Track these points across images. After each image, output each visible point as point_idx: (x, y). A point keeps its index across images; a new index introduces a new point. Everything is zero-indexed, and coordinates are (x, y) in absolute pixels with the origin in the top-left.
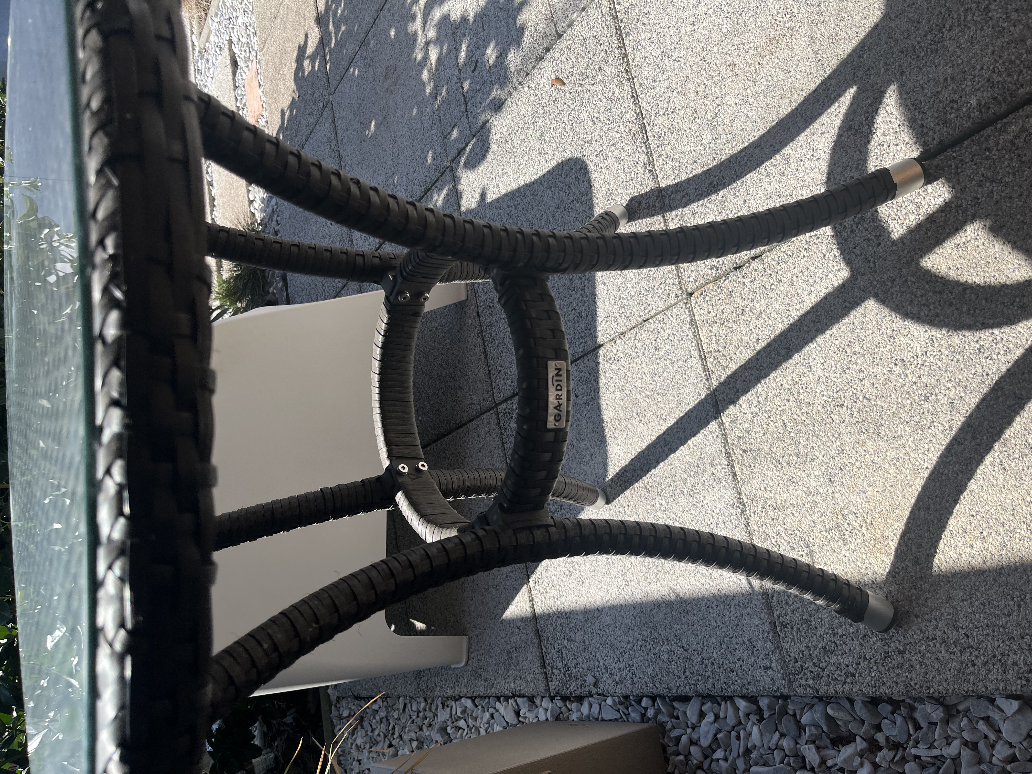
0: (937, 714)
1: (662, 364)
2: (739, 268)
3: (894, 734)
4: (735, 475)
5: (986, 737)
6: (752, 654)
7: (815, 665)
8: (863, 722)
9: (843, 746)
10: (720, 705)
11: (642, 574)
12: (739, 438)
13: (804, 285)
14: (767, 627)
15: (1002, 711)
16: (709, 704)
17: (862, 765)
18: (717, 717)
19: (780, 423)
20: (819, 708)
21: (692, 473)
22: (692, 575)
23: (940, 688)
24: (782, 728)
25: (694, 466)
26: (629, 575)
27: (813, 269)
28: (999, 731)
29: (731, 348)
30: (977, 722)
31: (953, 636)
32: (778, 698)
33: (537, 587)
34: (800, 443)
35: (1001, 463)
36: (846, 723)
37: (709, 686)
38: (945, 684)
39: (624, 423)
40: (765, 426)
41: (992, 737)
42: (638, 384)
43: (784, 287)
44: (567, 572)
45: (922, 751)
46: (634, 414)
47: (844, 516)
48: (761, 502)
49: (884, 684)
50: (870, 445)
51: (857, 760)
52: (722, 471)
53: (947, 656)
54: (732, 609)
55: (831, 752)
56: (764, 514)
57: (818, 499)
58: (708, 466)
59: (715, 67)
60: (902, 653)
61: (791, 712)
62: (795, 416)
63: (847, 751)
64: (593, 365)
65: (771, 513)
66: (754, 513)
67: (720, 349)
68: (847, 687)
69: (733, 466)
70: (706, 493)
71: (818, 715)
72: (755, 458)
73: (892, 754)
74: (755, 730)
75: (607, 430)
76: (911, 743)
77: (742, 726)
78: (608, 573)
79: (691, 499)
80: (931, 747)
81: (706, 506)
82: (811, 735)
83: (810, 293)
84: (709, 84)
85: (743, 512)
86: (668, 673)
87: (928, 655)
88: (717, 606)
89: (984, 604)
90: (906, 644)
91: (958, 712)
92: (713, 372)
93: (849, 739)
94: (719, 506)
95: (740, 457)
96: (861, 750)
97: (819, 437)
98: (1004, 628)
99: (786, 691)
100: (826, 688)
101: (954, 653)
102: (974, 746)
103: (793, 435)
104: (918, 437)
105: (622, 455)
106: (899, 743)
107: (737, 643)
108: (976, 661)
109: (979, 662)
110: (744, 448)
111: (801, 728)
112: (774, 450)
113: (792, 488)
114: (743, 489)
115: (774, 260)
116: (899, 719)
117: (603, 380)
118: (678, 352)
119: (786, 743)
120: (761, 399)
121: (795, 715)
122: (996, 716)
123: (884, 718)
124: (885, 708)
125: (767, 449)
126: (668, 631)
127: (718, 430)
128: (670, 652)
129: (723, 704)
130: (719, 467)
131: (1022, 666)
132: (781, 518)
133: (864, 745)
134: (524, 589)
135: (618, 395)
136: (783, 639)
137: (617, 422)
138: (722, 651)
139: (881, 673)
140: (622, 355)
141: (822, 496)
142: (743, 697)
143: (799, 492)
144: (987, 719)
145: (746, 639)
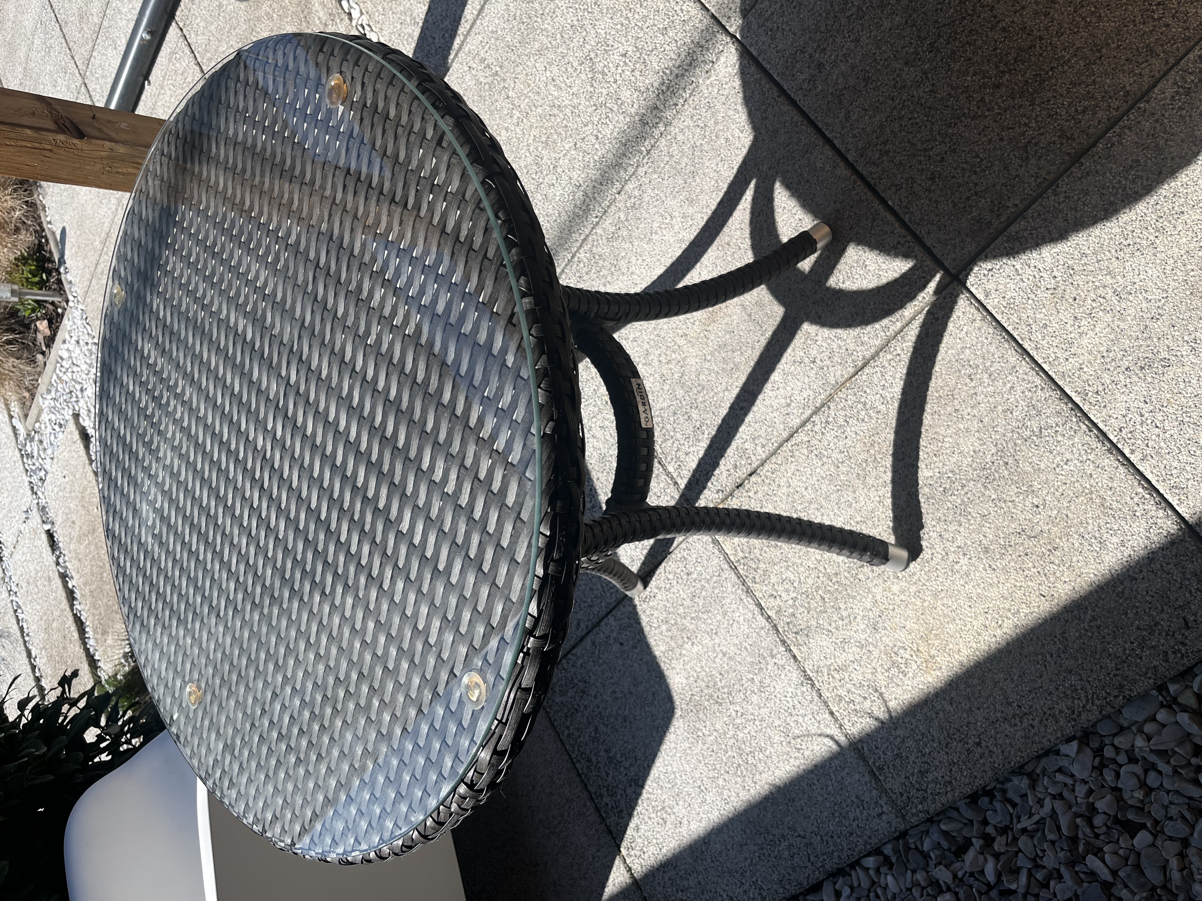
0: (1023, 783)
1: (698, 586)
2: (741, 485)
3: (999, 820)
4: (794, 657)
5: (1066, 785)
6: (864, 808)
7: (918, 790)
8: (971, 821)
9: (964, 854)
10: (850, 875)
11: (738, 786)
12: (788, 623)
13: (799, 484)
14: (867, 778)
15: (1068, 756)
16: (841, 880)
17: (986, 860)
18: (852, 888)
19: (818, 598)
20: (934, 829)
21: (757, 671)
22: (786, 763)
23: (1018, 758)
24: (912, 865)
25: (756, 664)
26: (726, 792)
27: (802, 469)
28: (1072, 776)
29: (755, 551)
30: (1055, 776)
31: (1010, 711)
32: (897, 839)
33: (632, 853)
34: (840, 608)
35: (990, 566)
36: (960, 831)
37: (836, 860)
38: (1020, 754)
39: (677, 651)
40: (806, 605)
41: (1070, 781)
42: (681, 610)
43: (785, 490)
44: (661, 821)
45: (1026, 823)
46: (685, 639)
47: (896, 653)
48: (825, 670)
49: (976, 777)
50: (895, 588)
51: (981, 857)
52: (782, 658)
53: (1012, 730)
54: (833, 776)
55: (958, 865)
56: (831, 679)
57: (871, 648)
58: (769, 659)
59: (669, 340)
60: (978, 744)
61: (913, 846)
62: (829, 588)
63: (970, 855)
64: (630, 609)
65: (837, 676)
66: (822, 682)
67: (747, 555)
68: (949, 795)
69: (790, 650)
70: (774, 683)
71: (936, 835)
72: (807, 635)
73: (1004, 838)
74: (890, 878)
75: (662, 665)
76: (1015, 820)
77: (876, 885)
78: (704, 801)
79: (763, 695)
80: (1031, 815)
81: (779, 695)
82: (936, 857)
83: (806, 488)
84: (668, 353)
85: (813, 685)
86: (794, 869)
87: (999, 736)
88: (818, 781)
89: (1020, 676)
90: (979, 735)
91: (1038, 775)
92: (747, 577)
93: (967, 844)
94: (790, 690)
95: (794, 640)
96: (980, 848)
97: (854, 597)
98: (1042, 687)
99: (902, 827)
100: (933, 806)
101: (1016, 725)
102: (1061, 796)
103: (832, 604)
104: (927, 569)
105: (685, 681)
106: (1006, 826)
107: (847, 806)
108: (1034, 724)
109: (1036, 723)
110: (795, 630)
111: (926, 856)
112: (821, 622)
113: (846, 647)
114: (806, 666)
115: (768, 471)
116: (998, 805)
117: (644, 620)
118: (710, 570)
119: (920, 876)
120: (795, 585)
121: (917, 848)
122: (1064, 763)
123: (986, 811)
124: (984, 801)
125: (814, 623)
126: (781, 827)
127: (767, 624)
128: (790, 847)
129: (853, 873)
130: (779, 656)
131: (1066, 711)
132: (847, 677)
133: (981, 842)
134: (618, 861)
135: (664, 628)
136: (885, 780)
137: (670, 653)
138: (837, 819)
139: (970, 769)
140: (656, 591)
141: (873, 644)
142: (868, 855)
143: (854, 649)
144: (1060, 770)
145: (853, 798)
